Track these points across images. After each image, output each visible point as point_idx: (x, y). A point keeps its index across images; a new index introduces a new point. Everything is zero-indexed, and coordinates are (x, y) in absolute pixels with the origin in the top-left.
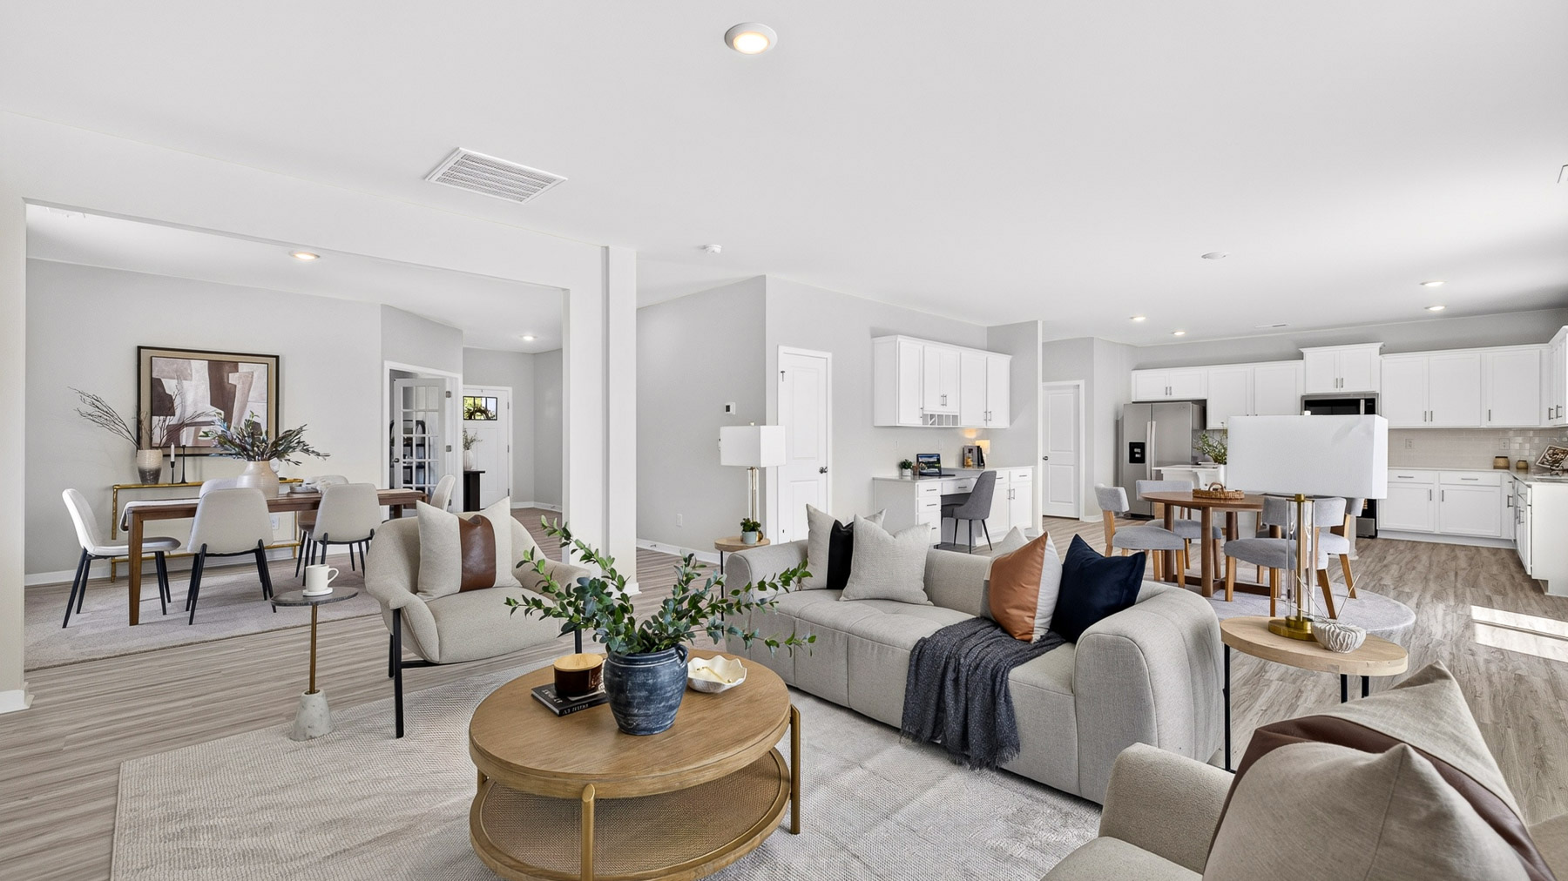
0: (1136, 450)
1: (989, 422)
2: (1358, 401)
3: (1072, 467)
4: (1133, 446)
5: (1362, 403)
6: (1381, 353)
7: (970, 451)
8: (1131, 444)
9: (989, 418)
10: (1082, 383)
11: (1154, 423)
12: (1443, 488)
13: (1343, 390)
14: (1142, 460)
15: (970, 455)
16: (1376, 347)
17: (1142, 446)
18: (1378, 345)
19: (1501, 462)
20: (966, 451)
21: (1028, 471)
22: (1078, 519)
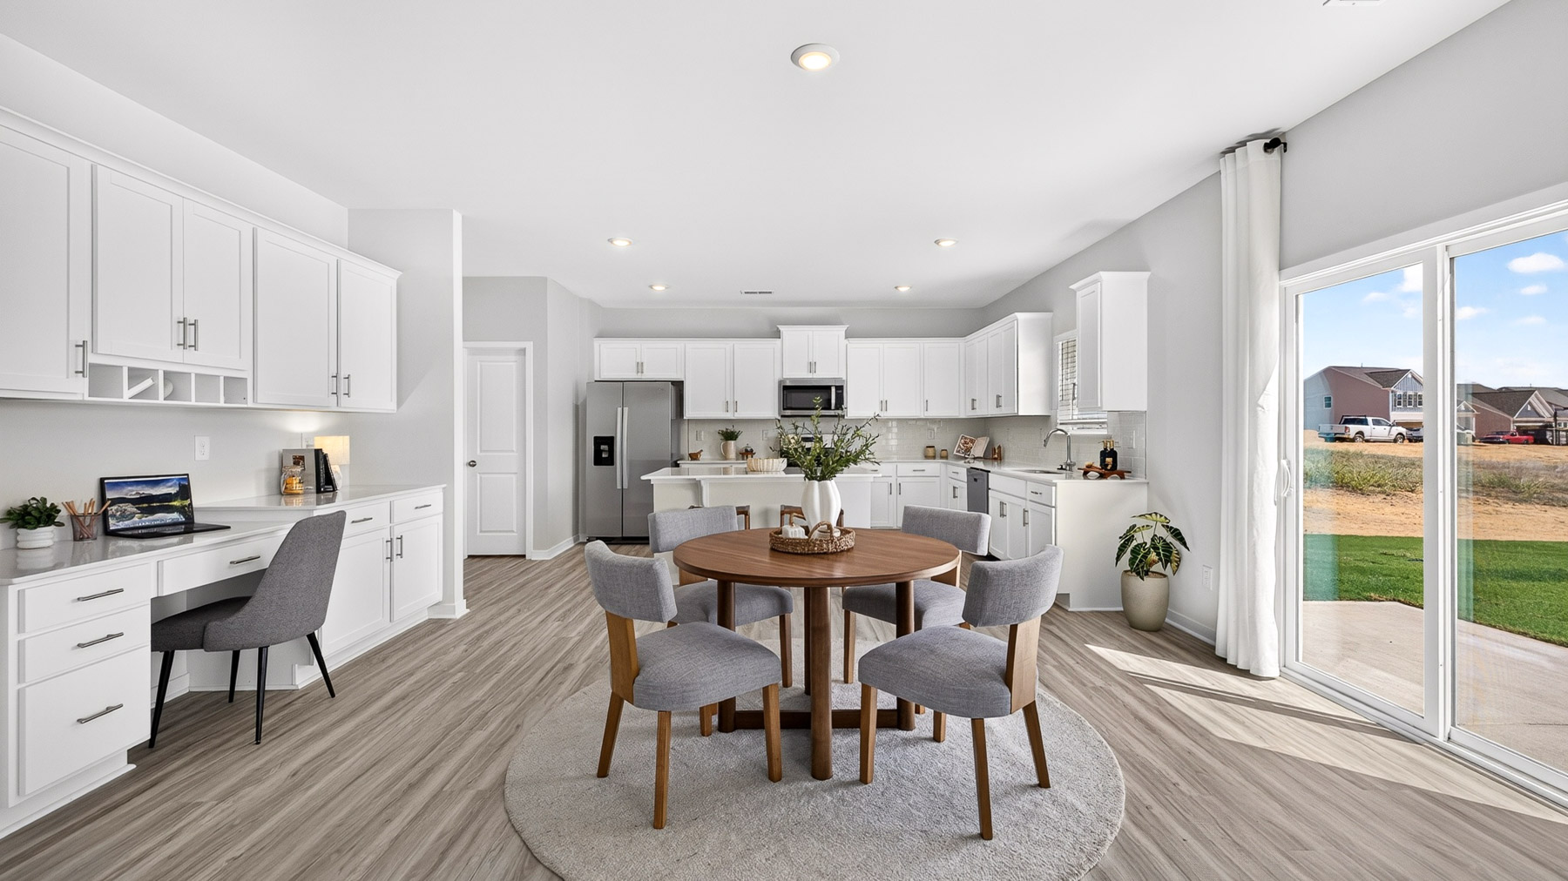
0: (603, 447)
1: (344, 399)
2: (829, 388)
3: (514, 476)
4: (599, 441)
5: (833, 390)
6: (847, 337)
7: (298, 460)
8: (596, 438)
9: (343, 389)
10: (529, 346)
11: (626, 409)
12: (900, 480)
13: (815, 376)
14: (610, 461)
15: (299, 469)
16: (840, 331)
17: (610, 441)
18: (843, 328)
19: (931, 451)
20: (289, 461)
21: (434, 495)
22: (524, 556)
